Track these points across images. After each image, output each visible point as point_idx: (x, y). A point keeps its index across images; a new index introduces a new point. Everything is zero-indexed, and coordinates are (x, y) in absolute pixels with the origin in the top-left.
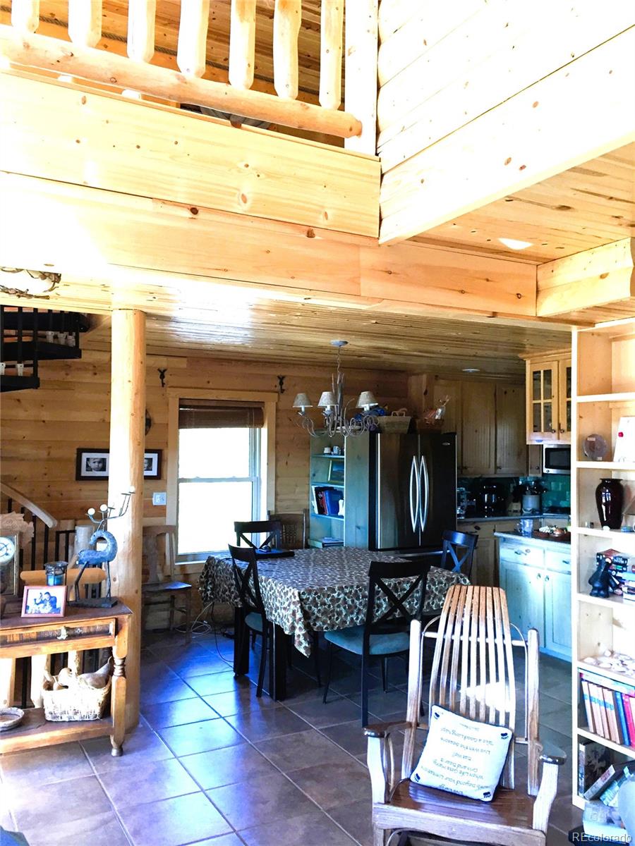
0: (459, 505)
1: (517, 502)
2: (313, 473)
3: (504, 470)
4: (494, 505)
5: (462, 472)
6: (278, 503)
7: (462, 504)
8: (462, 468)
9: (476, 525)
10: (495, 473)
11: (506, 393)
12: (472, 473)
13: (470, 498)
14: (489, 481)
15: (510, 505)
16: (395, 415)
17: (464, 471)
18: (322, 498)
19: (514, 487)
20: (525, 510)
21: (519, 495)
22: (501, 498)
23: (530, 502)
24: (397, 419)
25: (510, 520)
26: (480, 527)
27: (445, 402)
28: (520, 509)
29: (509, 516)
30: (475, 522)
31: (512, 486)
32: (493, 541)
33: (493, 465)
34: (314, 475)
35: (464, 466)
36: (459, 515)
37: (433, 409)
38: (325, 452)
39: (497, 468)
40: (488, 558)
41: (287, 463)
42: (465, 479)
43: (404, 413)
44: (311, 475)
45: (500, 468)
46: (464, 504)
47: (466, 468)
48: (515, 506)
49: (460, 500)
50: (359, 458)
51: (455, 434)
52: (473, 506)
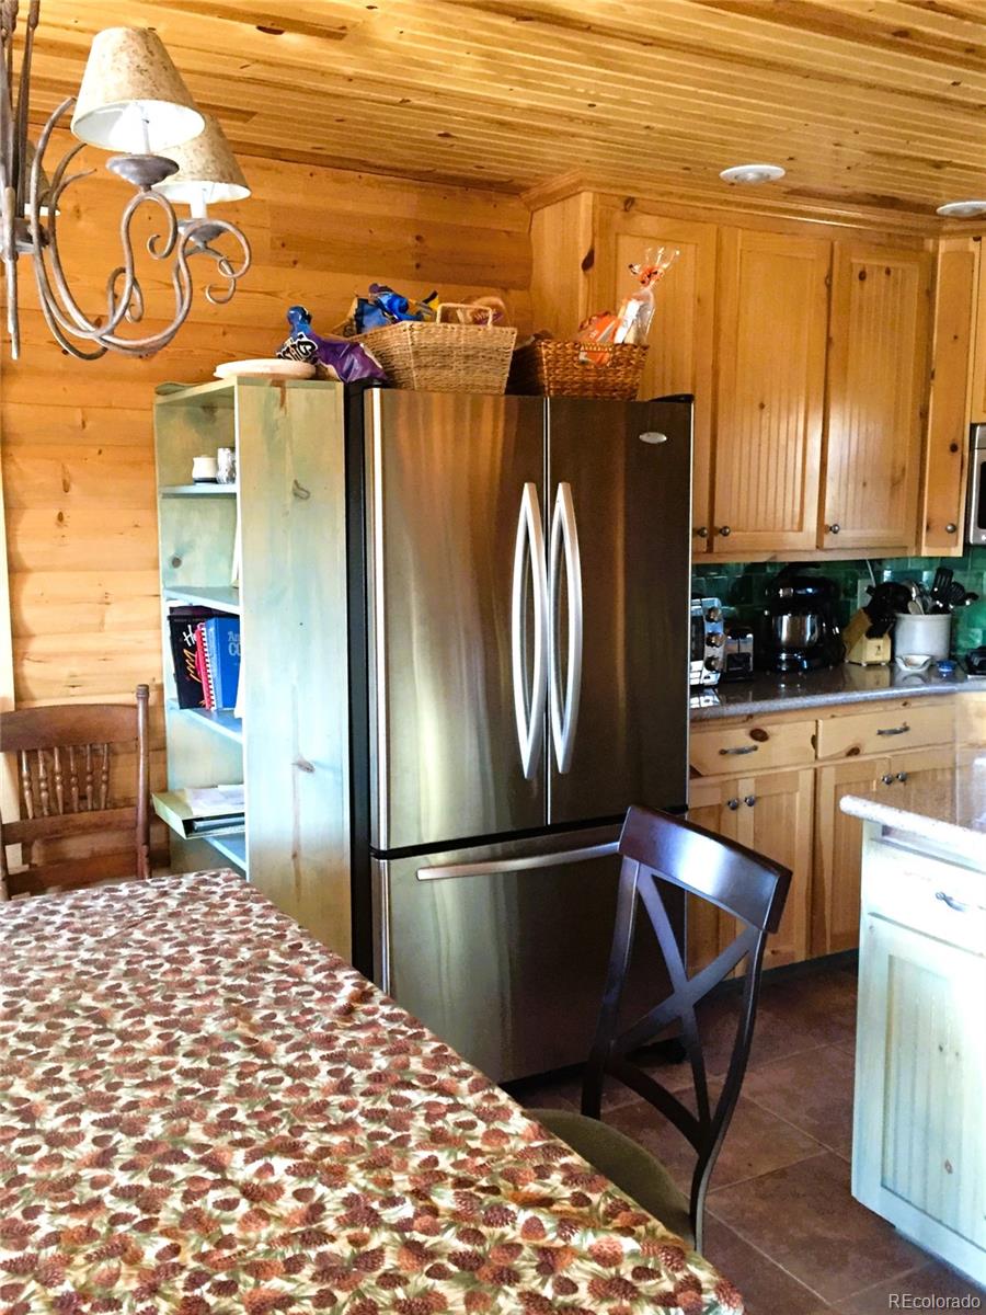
0: (697, 656)
1: (880, 636)
2: (171, 553)
3: (847, 535)
4: (811, 651)
5: (710, 544)
6: (29, 669)
7: (709, 651)
8: (712, 532)
9: (757, 723)
10: (819, 547)
11: (862, 276)
12: (739, 550)
13: (734, 628)
14: (794, 572)
15: (857, 645)
16: (447, 317)
17: (718, 539)
18: (193, 649)
19: (870, 590)
20: (907, 663)
21: (885, 614)
22: (830, 627)
23: (921, 636)
24: (460, 335)
25: (866, 702)
26: (768, 729)
27: (651, 274)
28: (888, 657)
29: (857, 689)
30: (750, 716)
31: (862, 586)
32: (811, 772)
33: (811, 523)
34: (176, 562)
35: (718, 524)
36: (699, 690)
37: (609, 312)
38: (196, 474)
39: (823, 528)
40: (791, 826)
41: (60, 517)
42: (720, 568)
43: (491, 313)
44: (164, 563)
45: (834, 530)
46: (716, 652)
47: (724, 532)
48: (874, 650)
49: (703, 640)
50: (300, 493)
51: (689, 399)
52: (746, 656)
